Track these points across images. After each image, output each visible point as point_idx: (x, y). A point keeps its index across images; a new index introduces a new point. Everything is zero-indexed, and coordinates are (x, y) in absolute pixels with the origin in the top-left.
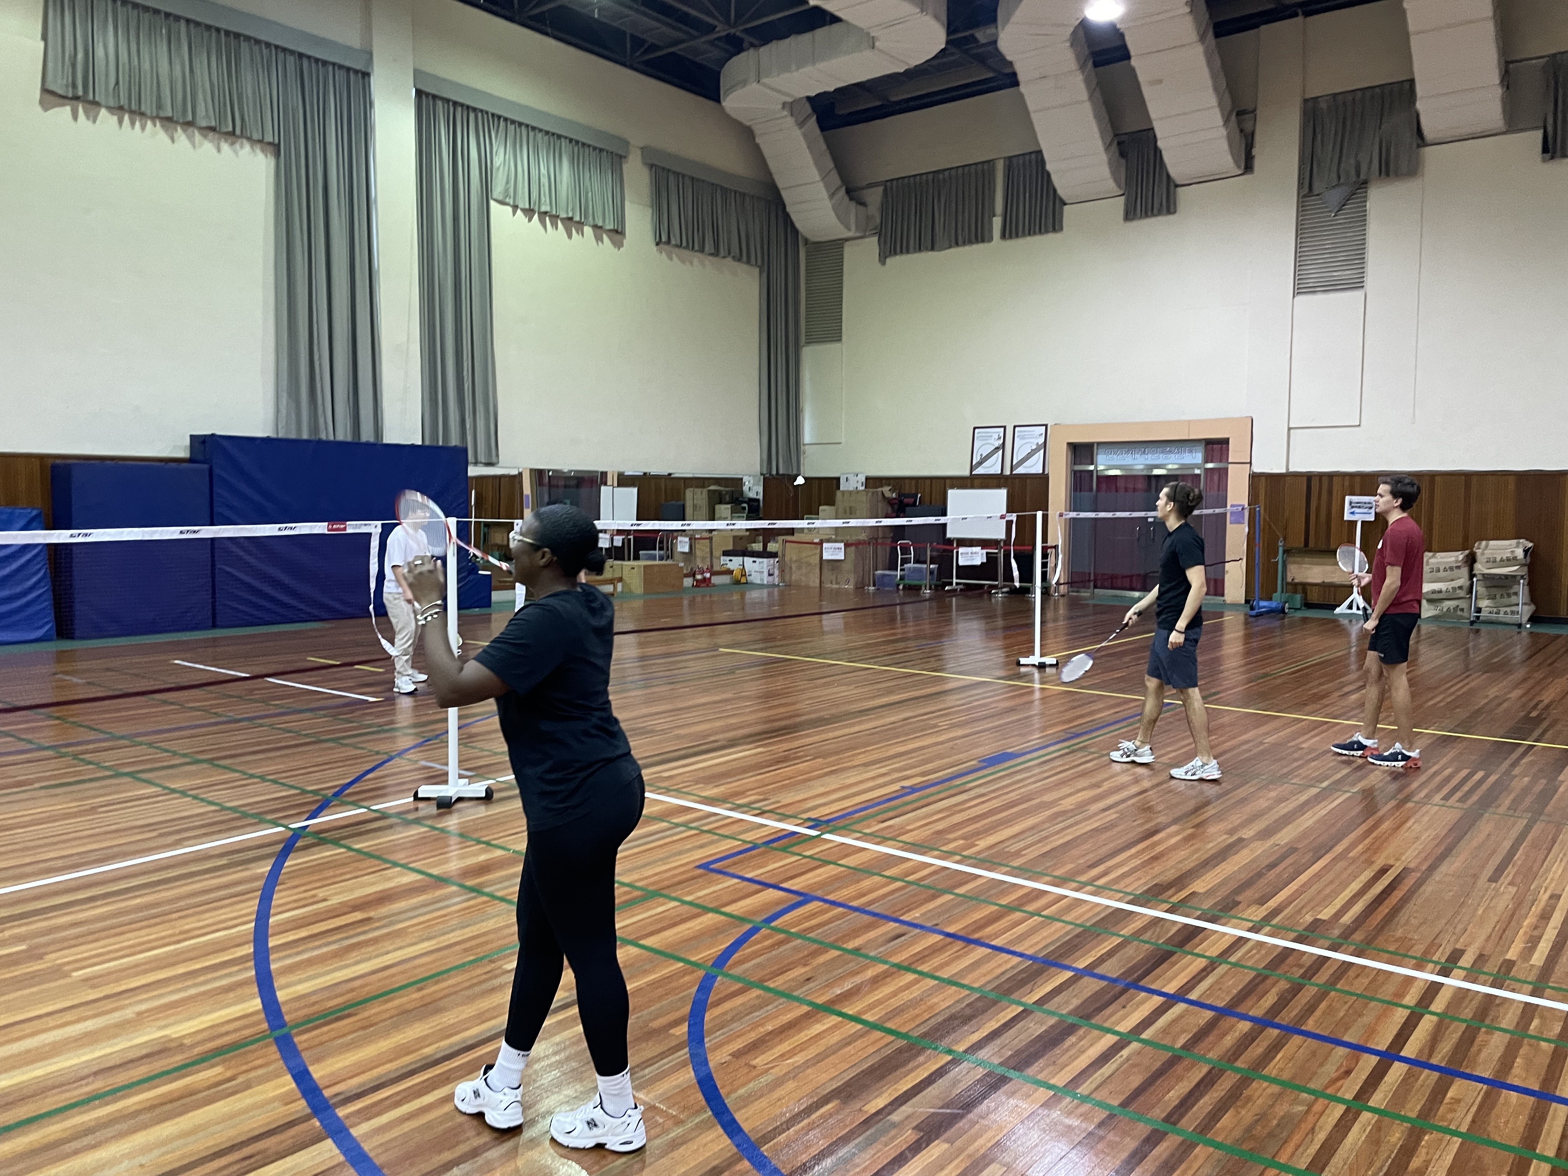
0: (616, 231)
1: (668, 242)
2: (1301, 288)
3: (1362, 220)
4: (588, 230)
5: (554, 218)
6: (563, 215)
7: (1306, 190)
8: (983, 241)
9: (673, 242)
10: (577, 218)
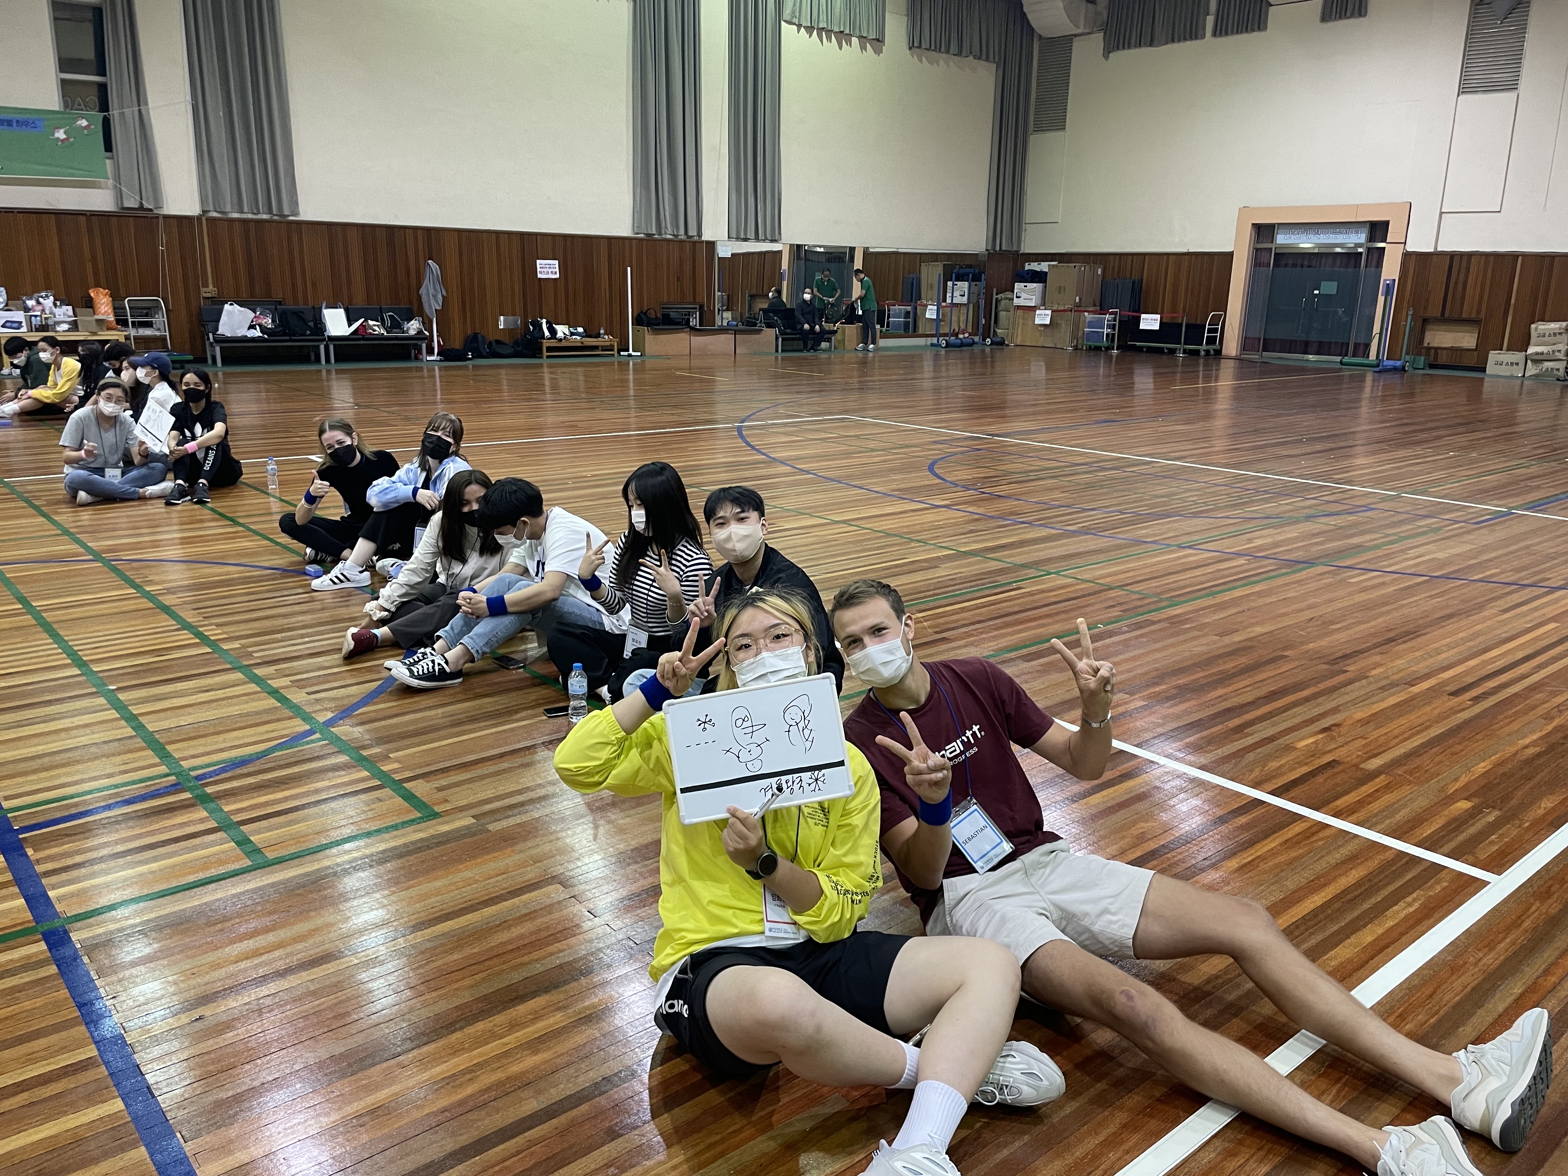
0: (878, 40)
1: (920, 47)
2: (1465, 88)
4: (855, 40)
5: (829, 32)
6: (836, 29)
8: (1196, 38)
9: (924, 46)
10: (847, 31)
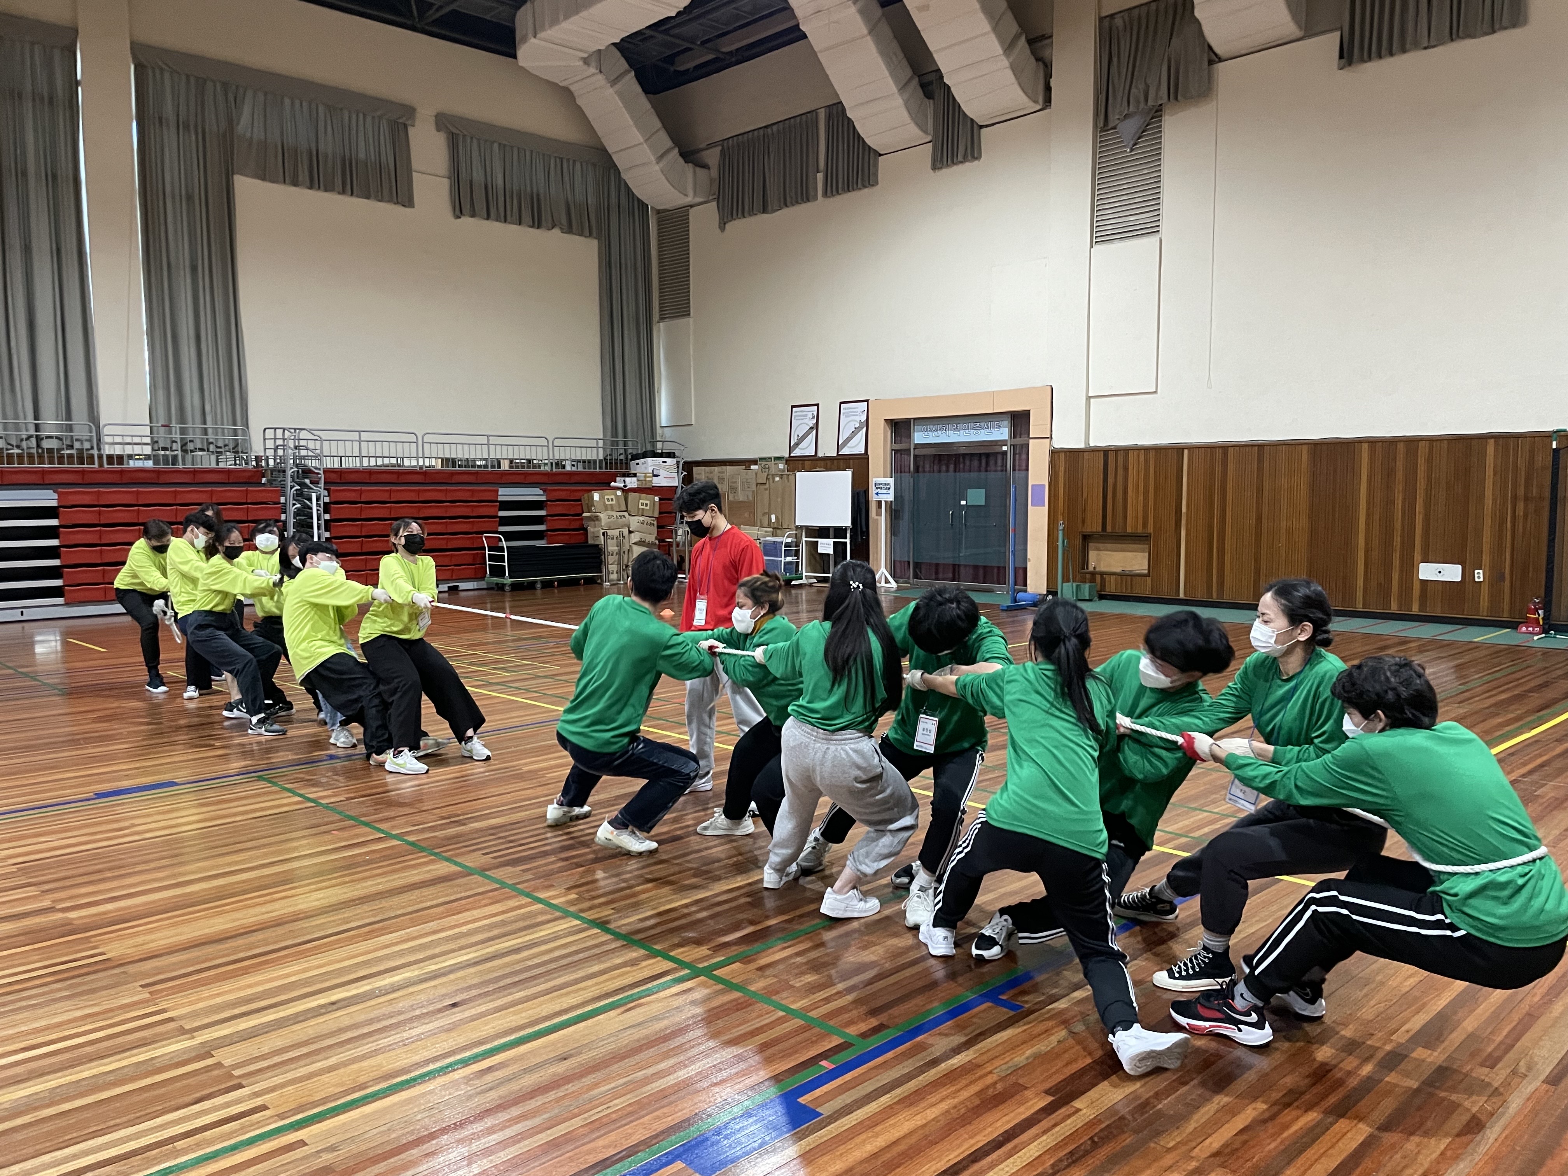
2: (1098, 237)
3: (1156, 155)
7: (1101, 124)
8: (808, 200)
9: (478, 213)
